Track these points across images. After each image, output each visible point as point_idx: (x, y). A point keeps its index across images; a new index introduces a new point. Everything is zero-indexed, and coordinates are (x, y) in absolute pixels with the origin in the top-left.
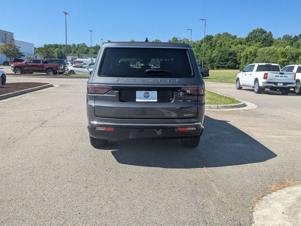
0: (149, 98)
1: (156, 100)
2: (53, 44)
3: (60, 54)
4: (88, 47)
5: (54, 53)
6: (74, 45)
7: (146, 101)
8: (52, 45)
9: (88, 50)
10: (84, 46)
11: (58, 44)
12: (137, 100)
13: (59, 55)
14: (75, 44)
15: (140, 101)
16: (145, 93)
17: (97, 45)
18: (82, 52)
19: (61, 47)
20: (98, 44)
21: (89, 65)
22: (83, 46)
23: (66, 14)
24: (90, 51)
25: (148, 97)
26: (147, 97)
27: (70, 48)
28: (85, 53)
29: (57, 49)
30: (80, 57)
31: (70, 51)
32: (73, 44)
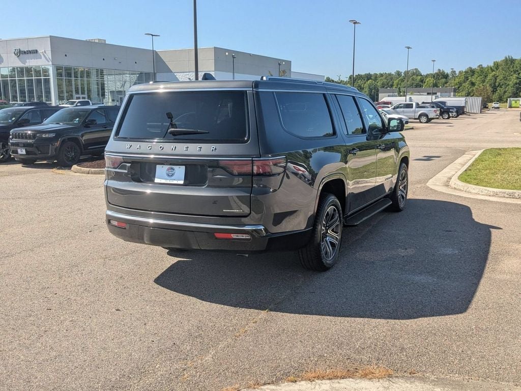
0: (173, 178)
1: (182, 182)
2: (363, 73)
3: (373, 91)
4: (423, 74)
5: (363, 88)
6: (399, 73)
7: (168, 182)
8: (361, 75)
9: (422, 81)
10: (416, 73)
11: (372, 73)
12: (157, 180)
13: (371, 92)
14: (401, 71)
15: (160, 182)
16: (168, 170)
17: (439, 70)
18: (411, 85)
19: (376, 77)
20: (441, 69)
21: (394, 109)
22: (414, 74)
23: (355, 23)
24: (425, 82)
25: (173, 175)
26: (170, 175)
27: (392, 79)
28: (416, 86)
29: (369, 81)
30: (401, 94)
31: (390, 83)
32: (397, 71)
